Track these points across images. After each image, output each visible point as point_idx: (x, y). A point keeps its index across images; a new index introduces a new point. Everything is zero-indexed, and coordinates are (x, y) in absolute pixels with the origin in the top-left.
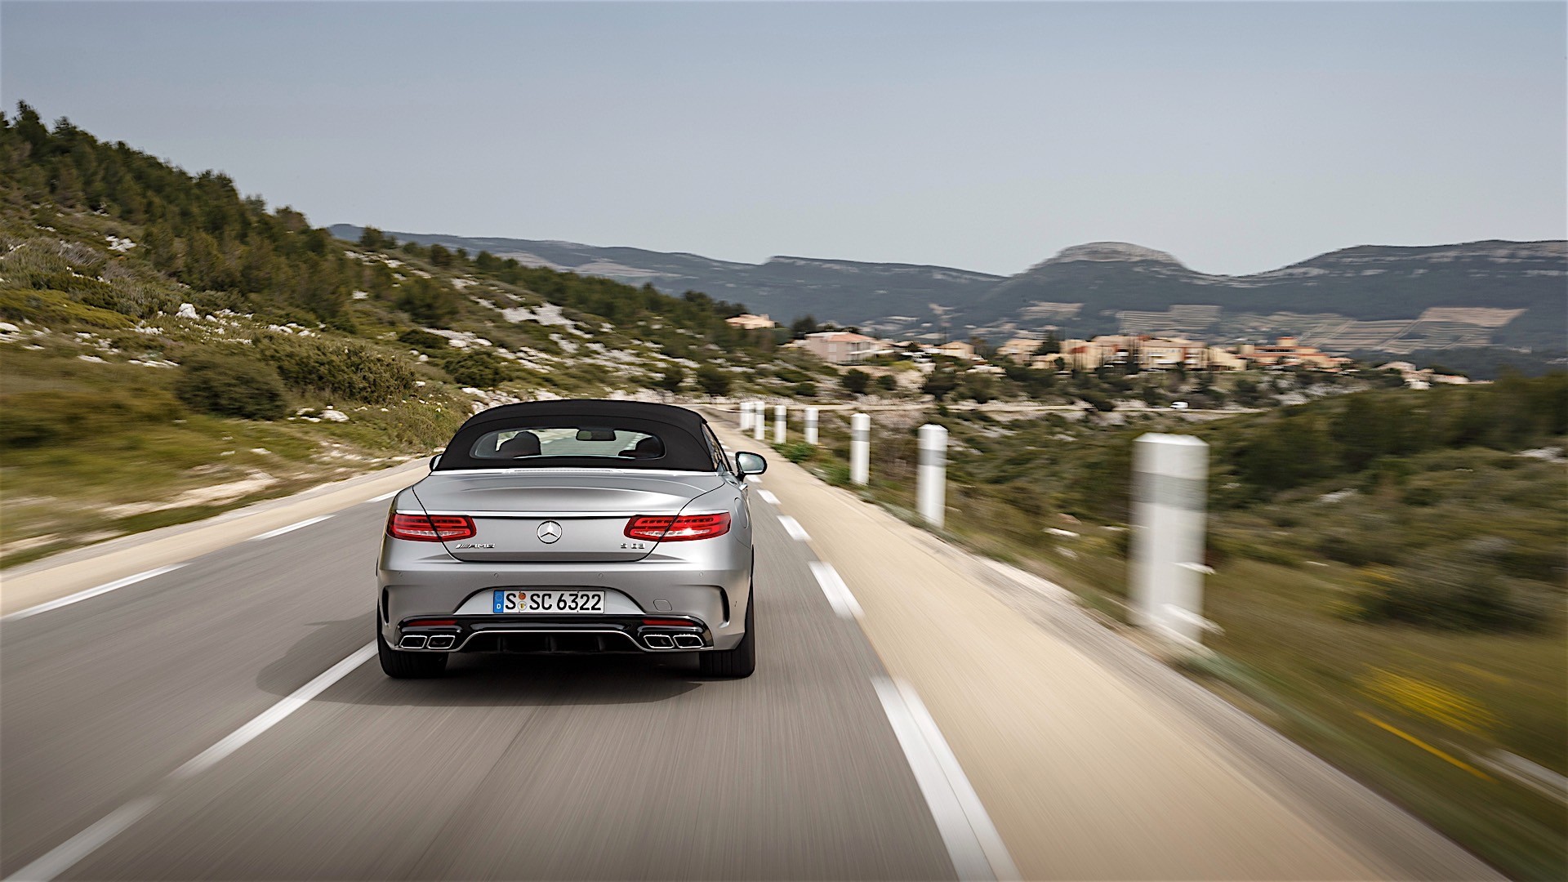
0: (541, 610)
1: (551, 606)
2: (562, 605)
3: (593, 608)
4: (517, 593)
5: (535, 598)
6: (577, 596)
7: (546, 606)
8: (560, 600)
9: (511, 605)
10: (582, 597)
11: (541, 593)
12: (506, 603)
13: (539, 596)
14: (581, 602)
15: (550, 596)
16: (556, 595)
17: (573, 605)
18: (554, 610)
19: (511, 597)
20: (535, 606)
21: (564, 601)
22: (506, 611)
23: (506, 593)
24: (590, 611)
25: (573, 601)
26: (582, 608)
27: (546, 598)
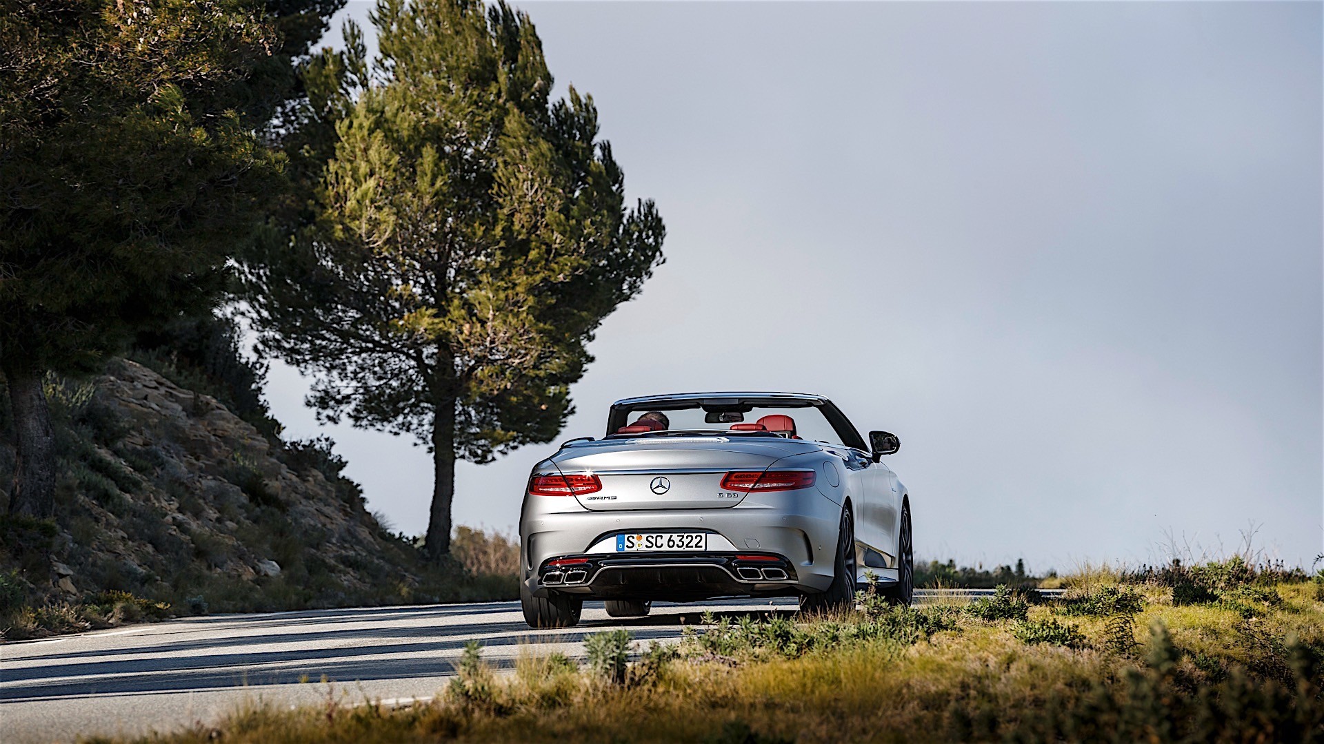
0: (654, 548)
1: (662, 545)
2: (671, 543)
3: (696, 546)
4: (635, 536)
5: (650, 539)
6: (683, 537)
7: (659, 545)
8: (670, 540)
9: (630, 545)
10: (687, 537)
11: (654, 535)
12: (627, 543)
13: (652, 537)
14: (686, 541)
15: (661, 537)
16: (666, 536)
17: (680, 544)
18: (665, 548)
19: (630, 539)
20: (650, 545)
21: (673, 541)
22: (627, 550)
23: (626, 536)
24: (694, 549)
25: (680, 541)
26: (687, 546)
27: (659, 538)
